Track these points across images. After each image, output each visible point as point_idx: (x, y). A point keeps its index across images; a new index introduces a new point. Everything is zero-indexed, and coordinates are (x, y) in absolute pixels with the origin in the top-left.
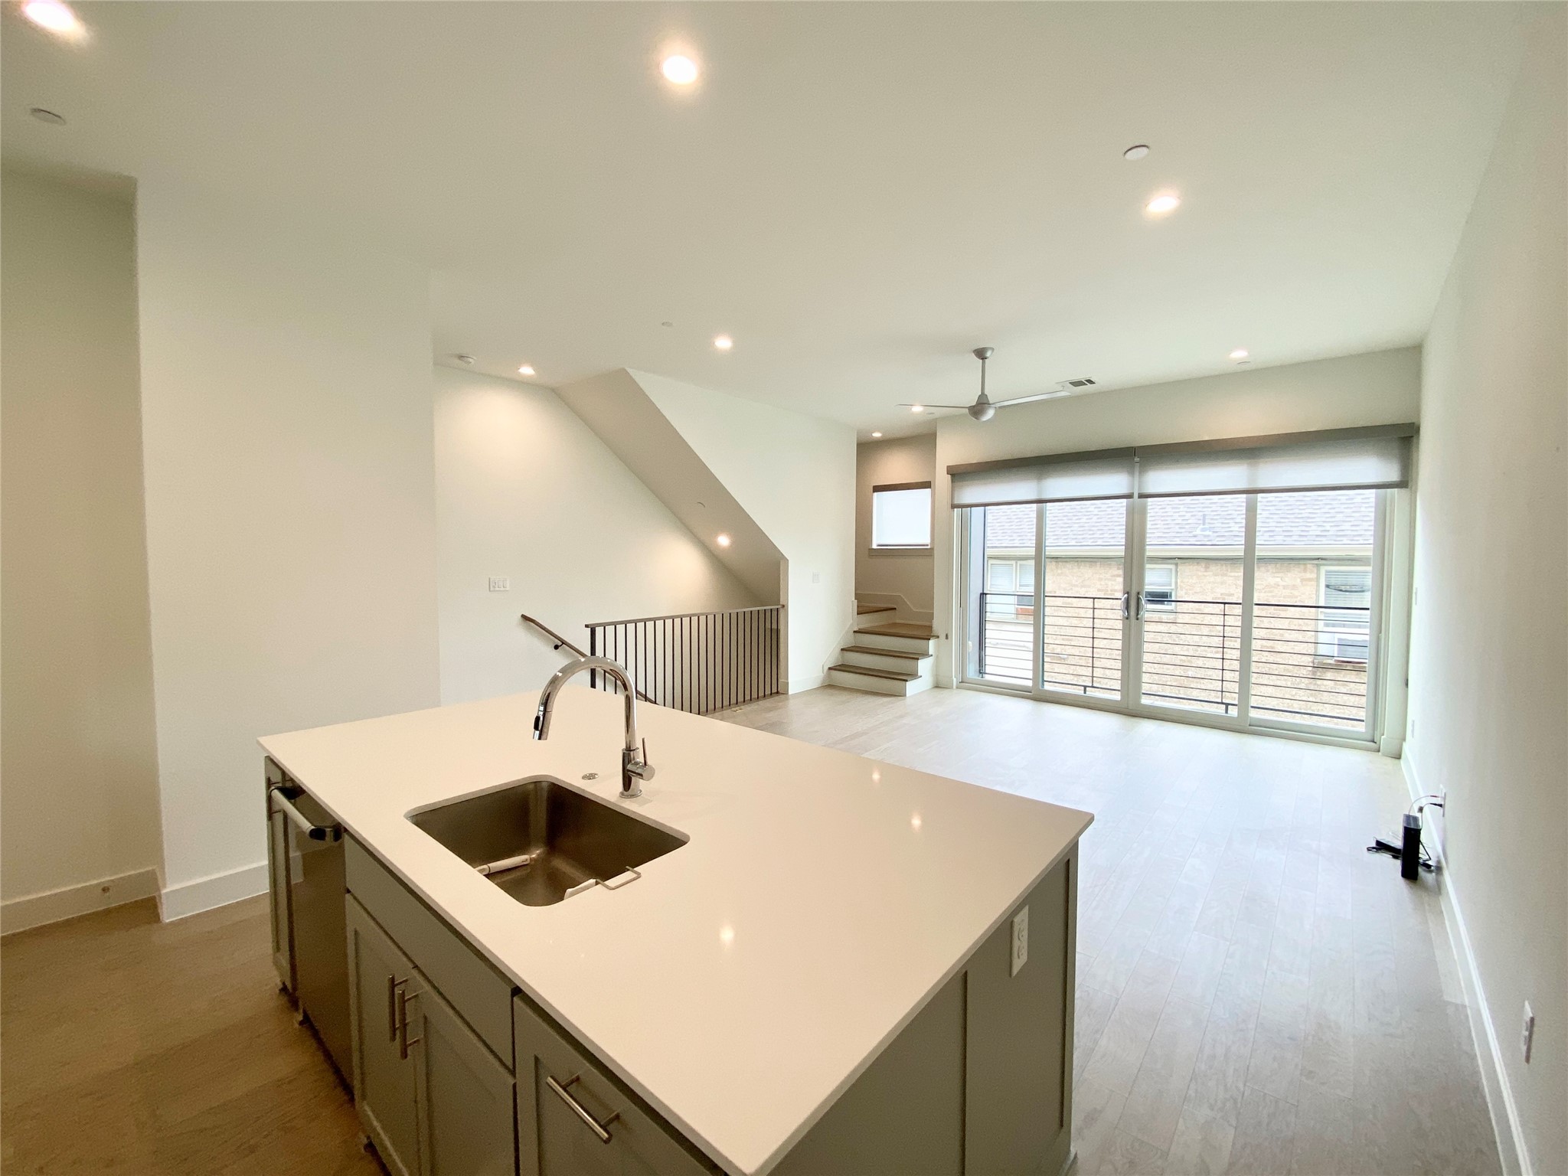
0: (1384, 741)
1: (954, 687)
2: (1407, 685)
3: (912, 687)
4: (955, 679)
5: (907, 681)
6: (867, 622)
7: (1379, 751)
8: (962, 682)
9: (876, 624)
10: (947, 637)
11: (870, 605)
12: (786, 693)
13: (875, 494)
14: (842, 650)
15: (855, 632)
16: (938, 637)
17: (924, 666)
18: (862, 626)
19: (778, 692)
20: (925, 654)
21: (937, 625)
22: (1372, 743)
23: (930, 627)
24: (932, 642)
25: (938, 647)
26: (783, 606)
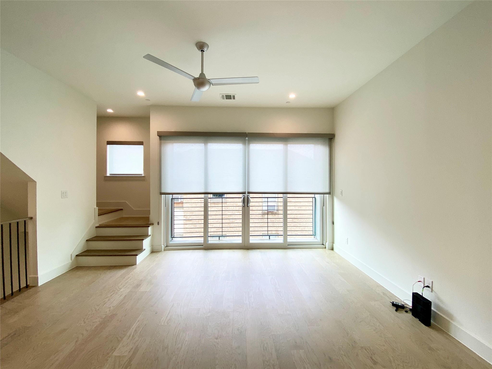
0: (327, 245)
1: (163, 251)
2: (333, 223)
3: (140, 258)
4: (163, 246)
5: (137, 255)
6: (106, 219)
7: (326, 248)
8: (167, 246)
9: (110, 220)
10: (158, 224)
11: (108, 208)
12: (35, 285)
13: (108, 146)
14: (87, 240)
15: (96, 227)
16: (153, 224)
17: (146, 243)
18: (101, 223)
19: (27, 286)
20: (147, 236)
21: (153, 217)
22: (323, 246)
23: (148, 218)
24: (150, 229)
25: (153, 231)
26: (31, 218)
